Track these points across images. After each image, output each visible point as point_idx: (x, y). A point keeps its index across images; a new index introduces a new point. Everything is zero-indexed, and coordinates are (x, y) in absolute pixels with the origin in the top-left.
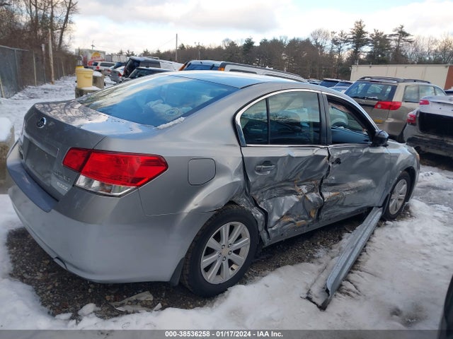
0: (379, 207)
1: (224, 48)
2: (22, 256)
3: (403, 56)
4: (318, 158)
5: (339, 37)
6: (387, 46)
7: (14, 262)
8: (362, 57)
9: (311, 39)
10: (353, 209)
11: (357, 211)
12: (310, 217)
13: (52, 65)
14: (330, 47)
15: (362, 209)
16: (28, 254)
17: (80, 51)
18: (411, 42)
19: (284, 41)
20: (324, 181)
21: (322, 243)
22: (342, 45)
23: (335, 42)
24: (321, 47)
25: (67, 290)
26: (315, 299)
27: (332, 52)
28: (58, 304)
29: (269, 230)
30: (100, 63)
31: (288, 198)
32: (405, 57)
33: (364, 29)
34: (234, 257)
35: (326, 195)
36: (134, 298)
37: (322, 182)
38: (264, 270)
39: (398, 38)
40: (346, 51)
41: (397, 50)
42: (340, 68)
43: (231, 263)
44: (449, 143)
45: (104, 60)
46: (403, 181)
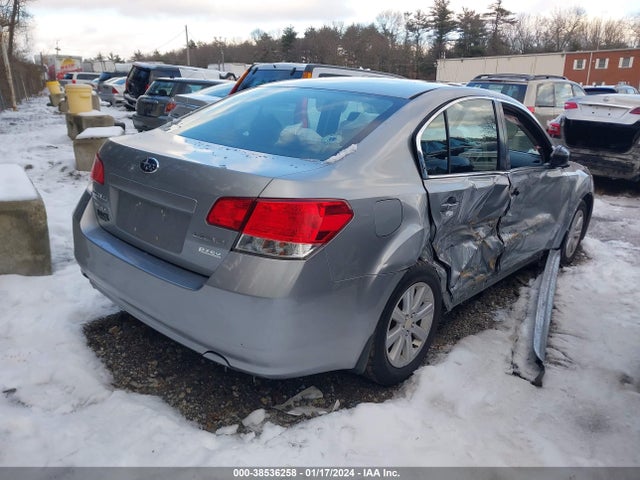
0: (557, 249)
1: (254, 44)
2: (118, 358)
3: (503, 43)
4: (499, 188)
5: (415, 20)
6: (482, 31)
7: (109, 367)
8: (448, 47)
9: (377, 25)
10: (528, 255)
11: (533, 256)
12: (489, 269)
13: (11, 82)
14: (404, 34)
15: (538, 253)
16: (124, 355)
17: (43, 59)
18: (513, 23)
19: (339, 29)
20: (503, 220)
21: (497, 303)
22: (420, 31)
23: (410, 27)
24: (392, 35)
25: (204, 397)
26: (524, 374)
27: (407, 42)
28: (204, 416)
29: (452, 290)
30: (76, 74)
31: (466, 245)
32: (506, 44)
33: (449, 8)
34: (416, 330)
35: (506, 237)
36: (298, 397)
37: (500, 220)
38: (444, 344)
39: (495, 18)
40: (426, 41)
41: (495, 34)
42: (420, 64)
43: (413, 337)
44: (606, 159)
45: (81, 70)
46: (580, 212)
